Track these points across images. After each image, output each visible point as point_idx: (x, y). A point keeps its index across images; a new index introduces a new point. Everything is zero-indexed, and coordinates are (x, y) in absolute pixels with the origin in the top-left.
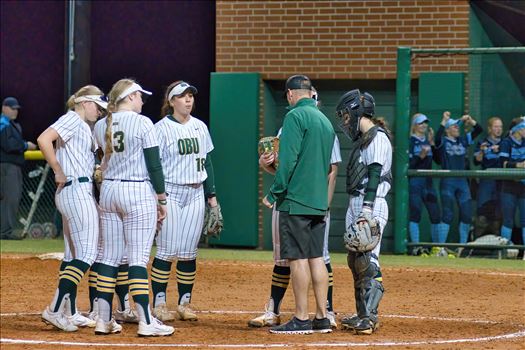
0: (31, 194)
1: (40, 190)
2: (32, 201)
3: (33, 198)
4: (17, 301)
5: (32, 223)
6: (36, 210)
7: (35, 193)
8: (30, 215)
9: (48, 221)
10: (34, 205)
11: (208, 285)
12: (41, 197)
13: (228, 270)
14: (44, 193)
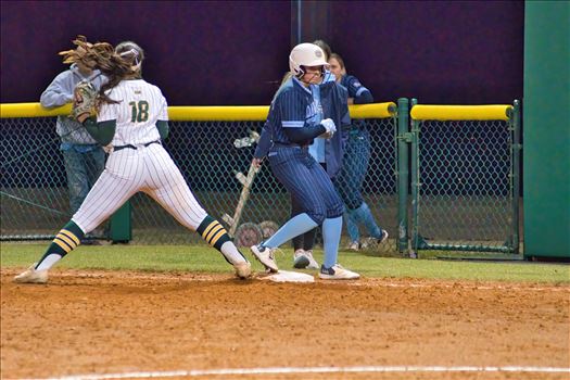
0: (239, 175)
1: (254, 169)
2: (240, 186)
3: (242, 182)
4: (194, 351)
5: (241, 222)
6: (248, 201)
7: (246, 174)
8: (239, 209)
9: (267, 219)
10: (244, 194)
11: (504, 323)
12: (256, 180)
13: (542, 298)
14: (260, 174)
